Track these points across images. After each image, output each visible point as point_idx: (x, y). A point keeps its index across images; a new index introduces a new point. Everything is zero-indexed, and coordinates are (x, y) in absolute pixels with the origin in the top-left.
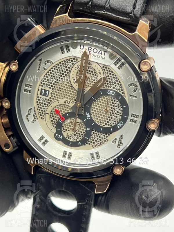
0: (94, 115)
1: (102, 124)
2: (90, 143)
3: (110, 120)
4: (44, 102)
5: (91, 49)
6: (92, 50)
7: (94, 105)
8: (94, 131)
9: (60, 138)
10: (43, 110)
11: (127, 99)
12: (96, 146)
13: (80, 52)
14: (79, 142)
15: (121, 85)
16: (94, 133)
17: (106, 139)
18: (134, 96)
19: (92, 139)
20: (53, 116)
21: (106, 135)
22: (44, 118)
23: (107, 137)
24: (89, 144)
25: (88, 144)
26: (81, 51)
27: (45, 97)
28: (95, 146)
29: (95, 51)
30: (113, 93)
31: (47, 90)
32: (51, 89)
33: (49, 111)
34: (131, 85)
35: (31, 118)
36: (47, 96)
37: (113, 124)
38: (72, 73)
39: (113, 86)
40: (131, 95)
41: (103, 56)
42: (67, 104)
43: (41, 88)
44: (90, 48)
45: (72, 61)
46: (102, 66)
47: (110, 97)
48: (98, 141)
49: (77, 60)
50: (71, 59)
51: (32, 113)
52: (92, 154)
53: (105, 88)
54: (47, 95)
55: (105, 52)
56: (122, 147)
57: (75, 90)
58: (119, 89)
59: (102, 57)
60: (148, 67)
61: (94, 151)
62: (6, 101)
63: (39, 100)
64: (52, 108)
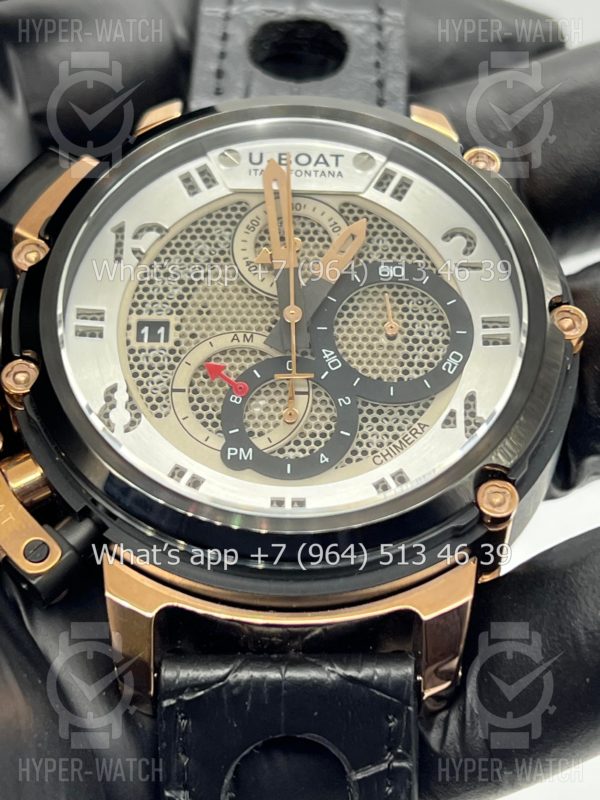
6: (292, 158)
9: (246, 458)
12: (388, 457)
14: (322, 455)
17: (415, 426)
20: (200, 400)
22: (168, 414)
24: (359, 460)
26: (256, 170)
27: (158, 346)
28: (382, 458)
30: (399, 271)
32: (175, 315)
33: (181, 382)
36: (166, 340)
38: (238, 244)
41: (332, 168)
42: (247, 344)
43: (135, 318)
44: (284, 157)
54: (162, 338)
55: (338, 157)
59: (329, 172)
61: (385, 472)
63: (137, 359)
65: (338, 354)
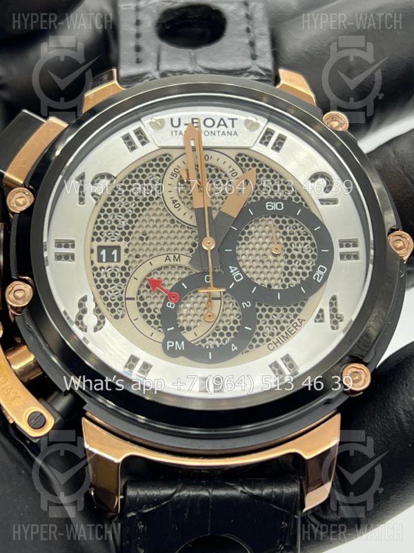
4: (113, 278)
6: (201, 122)
8: (260, 312)
9: (180, 349)
10: (116, 296)
12: (278, 344)
13: (174, 133)
14: (233, 345)
16: (260, 316)
17: (296, 321)
20: (145, 304)
22: (123, 316)
23: (299, 310)
24: (258, 346)
26: (176, 131)
27: (113, 265)
28: (274, 345)
29: (209, 122)
30: (279, 206)
31: (113, 248)
32: (124, 241)
33: (132, 290)
42: (176, 263)
43: (96, 244)
44: (196, 121)
50: (155, 160)
51: (90, 306)
52: (276, 365)
54: (115, 259)
55: (233, 119)
57: (184, 223)
59: (228, 132)
61: (276, 356)
63: (99, 274)
64: (139, 283)
65: (240, 269)
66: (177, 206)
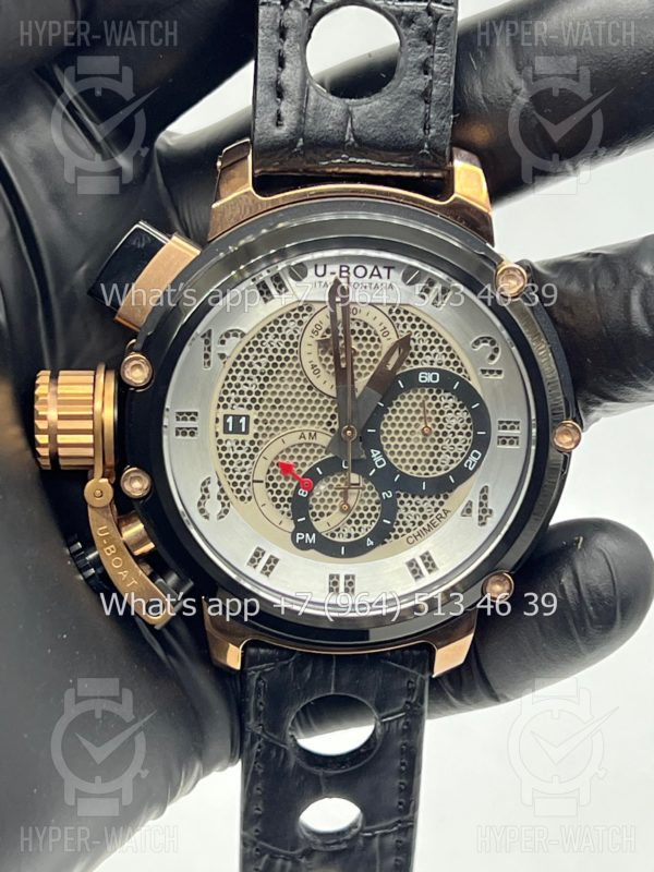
0: (392, 453)
1: (419, 470)
2: (397, 533)
3: (439, 454)
4: (240, 453)
5: (347, 271)
6: (351, 271)
7: (386, 425)
8: (402, 498)
9: (310, 542)
10: (244, 474)
11: (474, 383)
12: (419, 538)
13: (318, 285)
14: (368, 539)
15: (449, 349)
16: (402, 502)
17: (440, 511)
18: (491, 372)
19: (401, 521)
20: (275, 485)
21: (437, 501)
22: (250, 498)
23: (441, 503)
24: (396, 537)
25: (392, 539)
26: (320, 282)
27: (240, 437)
28: (414, 539)
29: (360, 271)
30: (434, 378)
31: (241, 416)
32: (253, 410)
33: (260, 474)
34: (477, 342)
35: (213, 506)
36: (247, 432)
37: (452, 462)
38: (305, 349)
39: (429, 358)
40: (484, 371)
41: (385, 280)
42: (311, 441)
43: (222, 412)
44: (344, 269)
45: (297, 316)
46: (386, 310)
47: (427, 389)
48: (420, 523)
49: (309, 309)
50: (294, 310)
51: (214, 489)
52: (410, 564)
53: (409, 369)
54: (243, 430)
55: (389, 268)
56: (492, 523)
57: (322, 394)
58: (448, 363)
60: (518, 281)
61: (415, 552)
62: (132, 475)
63: (224, 448)
64: (269, 462)
65: (383, 454)
66: (317, 372)
